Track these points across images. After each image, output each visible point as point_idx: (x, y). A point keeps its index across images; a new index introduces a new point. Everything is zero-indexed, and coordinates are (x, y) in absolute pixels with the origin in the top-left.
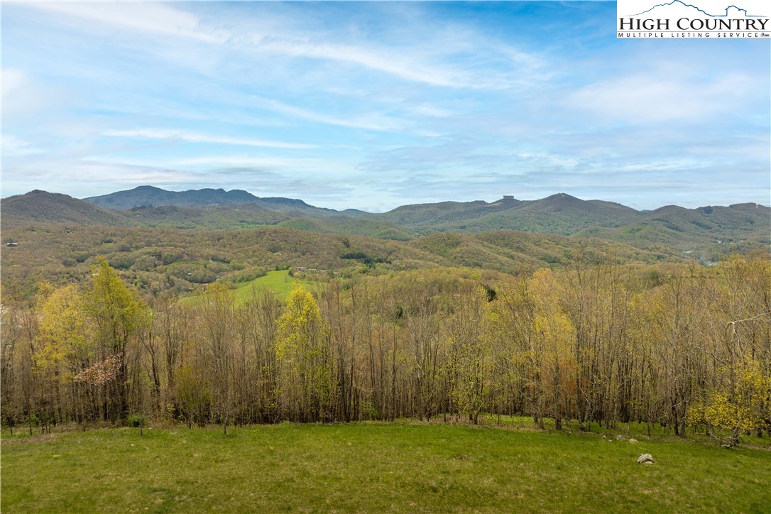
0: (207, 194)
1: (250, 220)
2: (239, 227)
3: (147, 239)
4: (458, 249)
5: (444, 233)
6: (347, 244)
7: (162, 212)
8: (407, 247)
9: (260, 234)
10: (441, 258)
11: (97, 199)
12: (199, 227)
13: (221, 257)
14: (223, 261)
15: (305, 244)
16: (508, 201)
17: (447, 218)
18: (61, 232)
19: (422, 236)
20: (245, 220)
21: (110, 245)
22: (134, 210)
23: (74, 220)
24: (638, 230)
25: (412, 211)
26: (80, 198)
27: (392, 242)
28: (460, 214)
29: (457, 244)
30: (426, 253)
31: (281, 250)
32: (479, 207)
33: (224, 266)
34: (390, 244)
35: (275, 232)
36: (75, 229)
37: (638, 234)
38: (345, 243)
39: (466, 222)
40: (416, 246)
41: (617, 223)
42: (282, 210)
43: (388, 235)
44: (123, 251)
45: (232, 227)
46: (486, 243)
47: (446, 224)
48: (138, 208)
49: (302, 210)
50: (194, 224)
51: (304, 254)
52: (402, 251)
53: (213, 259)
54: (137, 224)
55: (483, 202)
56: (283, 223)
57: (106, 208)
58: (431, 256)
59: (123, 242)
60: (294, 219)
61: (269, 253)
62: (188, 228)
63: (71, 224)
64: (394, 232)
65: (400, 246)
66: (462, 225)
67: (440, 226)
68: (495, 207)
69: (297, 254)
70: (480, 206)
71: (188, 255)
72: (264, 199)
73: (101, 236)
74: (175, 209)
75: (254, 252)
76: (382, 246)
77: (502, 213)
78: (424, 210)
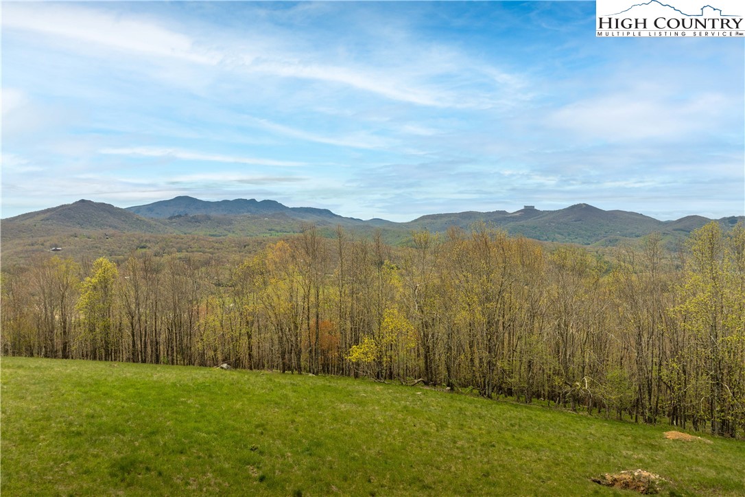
0: (241, 204)
1: (278, 228)
2: (268, 235)
3: (178, 245)
11: (138, 208)
12: (230, 235)
16: (529, 211)
18: (100, 238)
20: (273, 228)
21: (145, 250)
22: (171, 218)
23: (114, 228)
25: (435, 221)
26: (122, 207)
32: (500, 217)
41: (637, 233)
42: (310, 220)
45: (262, 235)
48: (175, 217)
50: (226, 232)
54: (173, 232)
55: (504, 212)
57: (145, 217)
59: (156, 248)
60: (319, 227)
62: (220, 236)
63: (111, 231)
72: (294, 209)
73: (136, 242)
74: (208, 218)
77: (522, 222)
78: (446, 219)
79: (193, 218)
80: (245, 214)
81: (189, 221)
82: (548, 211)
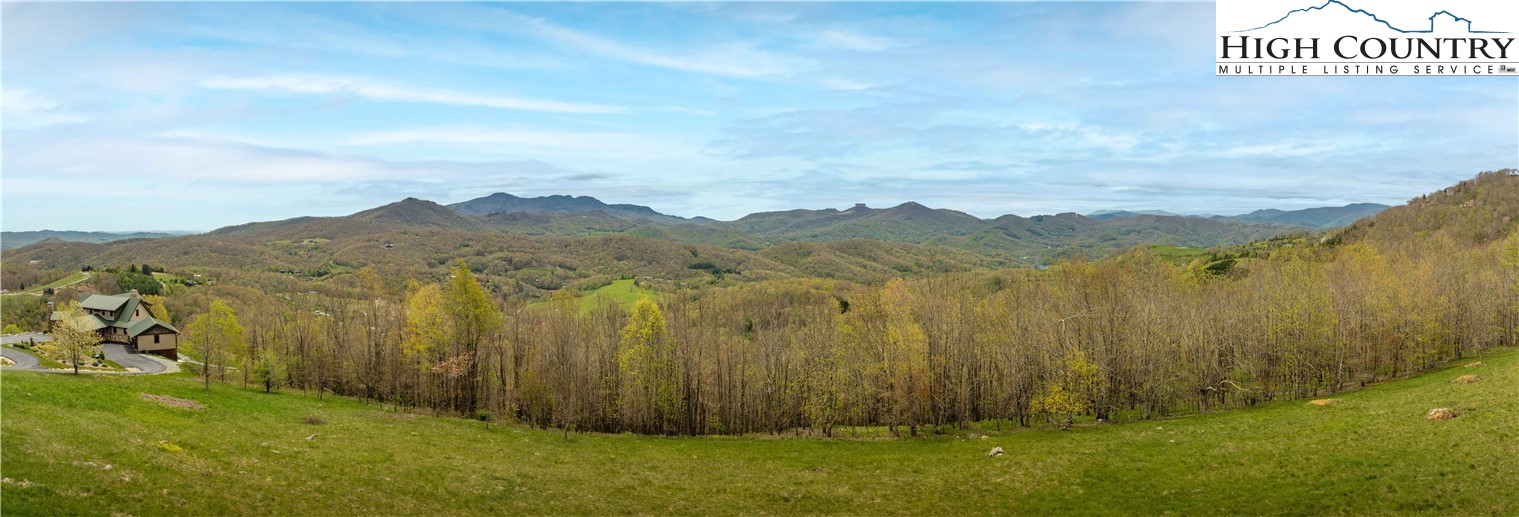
0: (556, 201)
1: (597, 227)
2: (587, 234)
3: (499, 245)
4: (810, 259)
5: (795, 243)
6: (695, 254)
7: (514, 218)
8: (757, 257)
9: (607, 242)
10: (792, 268)
11: (458, 206)
12: (548, 233)
13: (568, 264)
14: (570, 268)
15: (652, 252)
16: (860, 209)
17: (798, 226)
18: (427, 236)
19: (772, 246)
20: (592, 227)
21: (468, 249)
22: (489, 216)
23: (439, 225)
24: (982, 238)
25: (762, 219)
26: (444, 204)
27: (742, 251)
28: (811, 223)
29: (809, 253)
30: (777, 264)
31: (627, 258)
32: (830, 215)
33: (571, 273)
34: (739, 254)
35: (622, 240)
36: (438, 233)
37: (982, 242)
38: (693, 253)
39: (818, 231)
40: (766, 255)
41: (963, 231)
42: (629, 217)
43: (737, 245)
44: (478, 255)
45: (581, 234)
46: (838, 253)
47: (798, 233)
48: (493, 215)
49: (650, 218)
50: (544, 231)
51: (650, 264)
52: (752, 261)
53: (560, 266)
54: (491, 230)
55: (834, 210)
56: (630, 230)
57: (465, 214)
58: (782, 266)
59: (478, 247)
60: (641, 226)
61: (615, 262)
62: (537, 235)
63: (436, 229)
64: (744, 241)
65: (749, 256)
66: (814, 233)
67: (791, 235)
68: (847, 216)
69: (644, 263)
70: (832, 214)
71: (536, 261)
72: (611, 206)
73: (460, 241)
74: (525, 216)
75: (600, 259)
76: (731, 256)
77: (854, 221)
78: (774, 218)
79: (511, 215)
80: (562, 211)
81: (507, 219)
82: (879, 210)
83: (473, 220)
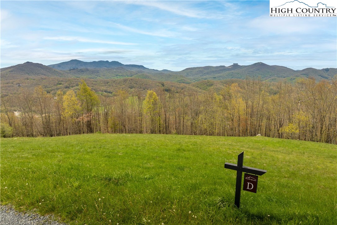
0: (101, 63)
1: (120, 74)
2: (116, 78)
3: (76, 83)
4: (212, 87)
5: (206, 80)
6: (163, 85)
7: (82, 71)
8: (189, 86)
9: (125, 81)
10: (205, 91)
11: (54, 66)
12: (98, 78)
13: (109, 91)
15: (145, 85)
16: (235, 66)
17: (208, 73)
18: (40, 80)
19: (196, 82)
20: (118, 74)
21: (61, 85)
22: (70, 70)
23: (45, 75)
25: (192, 71)
26: (47, 65)
28: (213, 72)
29: (212, 85)
30: (198, 89)
31: (134, 87)
32: (222, 69)
33: (110, 94)
34: (182, 85)
35: (132, 80)
36: (45, 79)
39: (216, 75)
40: (193, 86)
42: (134, 70)
43: (181, 81)
44: (66, 88)
45: (113, 78)
46: (225, 85)
47: (207, 76)
48: (72, 70)
49: (143, 70)
50: (96, 77)
51: (144, 90)
52: (187, 88)
53: (105, 92)
54: (72, 77)
55: (224, 66)
56: (135, 76)
57: (58, 70)
58: (200, 90)
59: (66, 84)
60: (140, 74)
61: (129, 89)
62: (94, 78)
63: (44, 77)
64: (184, 80)
65: (186, 86)
67: (204, 77)
68: (229, 69)
69: (141, 89)
71: (94, 90)
72: (127, 65)
73: (57, 82)
74: (87, 70)
75: (123, 88)
76: (179, 86)
77: (232, 71)
78: (197, 70)
79: (80, 70)
80: (104, 68)
81: (79, 72)
82: (244, 66)
83: (62, 72)
